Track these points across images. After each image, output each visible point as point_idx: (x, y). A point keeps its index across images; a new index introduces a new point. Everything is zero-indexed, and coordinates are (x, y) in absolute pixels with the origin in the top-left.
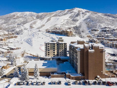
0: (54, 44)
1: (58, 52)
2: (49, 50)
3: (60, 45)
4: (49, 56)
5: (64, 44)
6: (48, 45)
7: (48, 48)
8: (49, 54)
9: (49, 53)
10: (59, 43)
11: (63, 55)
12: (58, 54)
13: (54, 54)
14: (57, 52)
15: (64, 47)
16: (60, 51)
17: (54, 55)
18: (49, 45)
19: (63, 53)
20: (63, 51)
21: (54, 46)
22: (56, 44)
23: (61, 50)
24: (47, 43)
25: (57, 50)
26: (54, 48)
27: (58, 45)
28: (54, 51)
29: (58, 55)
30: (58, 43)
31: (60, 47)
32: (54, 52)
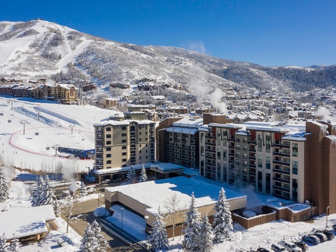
0: (124, 127)
1: (133, 152)
2: (109, 149)
3: (139, 131)
4: (109, 165)
5: (149, 127)
6: (106, 133)
7: (106, 140)
8: (109, 159)
9: (109, 156)
10: (136, 123)
11: (147, 160)
12: (133, 156)
13: (124, 157)
14: (131, 152)
15: (149, 134)
16: (140, 149)
17: (124, 160)
18: (111, 133)
19: (147, 154)
20: (147, 148)
21: (124, 135)
22: (128, 128)
23: (143, 146)
24: (104, 126)
25: (132, 146)
26: (124, 141)
27: (132, 128)
28: (124, 148)
29: (133, 160)
30: (134, 125)
31: (140, 137)
32: (124, 151)
